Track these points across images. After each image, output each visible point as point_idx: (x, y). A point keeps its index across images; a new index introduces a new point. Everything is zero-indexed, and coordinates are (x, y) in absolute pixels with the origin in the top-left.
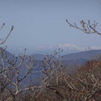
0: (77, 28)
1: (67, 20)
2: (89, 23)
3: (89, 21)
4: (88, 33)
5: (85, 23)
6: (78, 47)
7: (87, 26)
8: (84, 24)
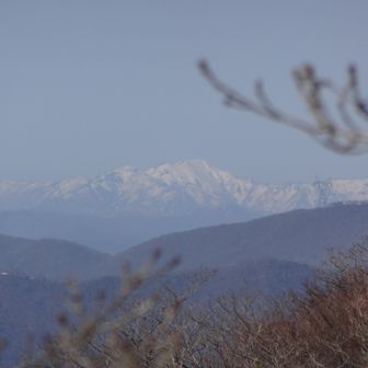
0: (274, 115)
1: (203, 67)
2: (353, 83)
3: (352, 71)
4: (347, 150)
5: (326, 83)
6: (249, 185)
7: (341, 106)
8: (317, 86)
